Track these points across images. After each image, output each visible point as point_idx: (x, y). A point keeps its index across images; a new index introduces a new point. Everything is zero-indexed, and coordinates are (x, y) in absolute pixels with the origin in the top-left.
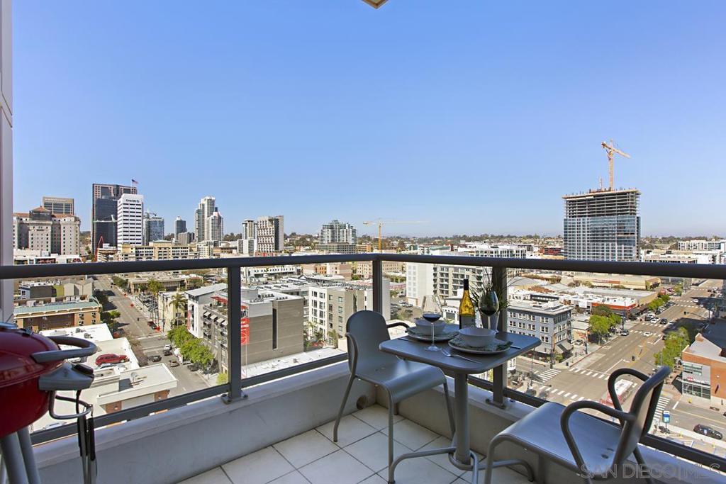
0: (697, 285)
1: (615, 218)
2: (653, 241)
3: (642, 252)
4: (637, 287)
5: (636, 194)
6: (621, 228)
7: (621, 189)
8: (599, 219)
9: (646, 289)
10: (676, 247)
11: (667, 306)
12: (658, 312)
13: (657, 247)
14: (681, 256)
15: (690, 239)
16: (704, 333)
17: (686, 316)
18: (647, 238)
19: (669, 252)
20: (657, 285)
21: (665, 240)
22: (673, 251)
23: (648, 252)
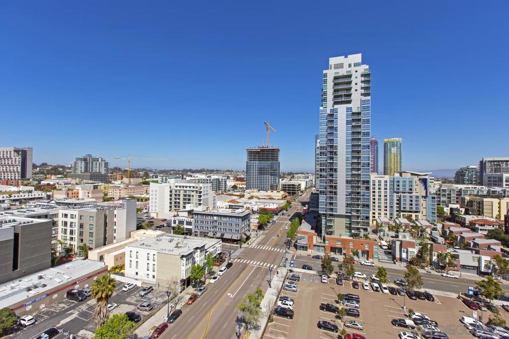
0: (301, 196)
1: (269, 162)
2: (284, 174)
3: (280, 180)
4: (278, 198)
5: (278, 150)
6: (272, 168)
7: (272, 147)
8: (263, 162)
9: (282, 199)
10: (293, 177)
11: (291, 207)
12: (287, 210)
13: (286, 177)
14: (295, 182)
15: (298, 173)
16: (305, 219)
17: (297, 211)
18: (281, 173)
19: (291, 180)
20: (286, 197)
21: (290, 174)
22: (292, 179)
23: (283, 180)
